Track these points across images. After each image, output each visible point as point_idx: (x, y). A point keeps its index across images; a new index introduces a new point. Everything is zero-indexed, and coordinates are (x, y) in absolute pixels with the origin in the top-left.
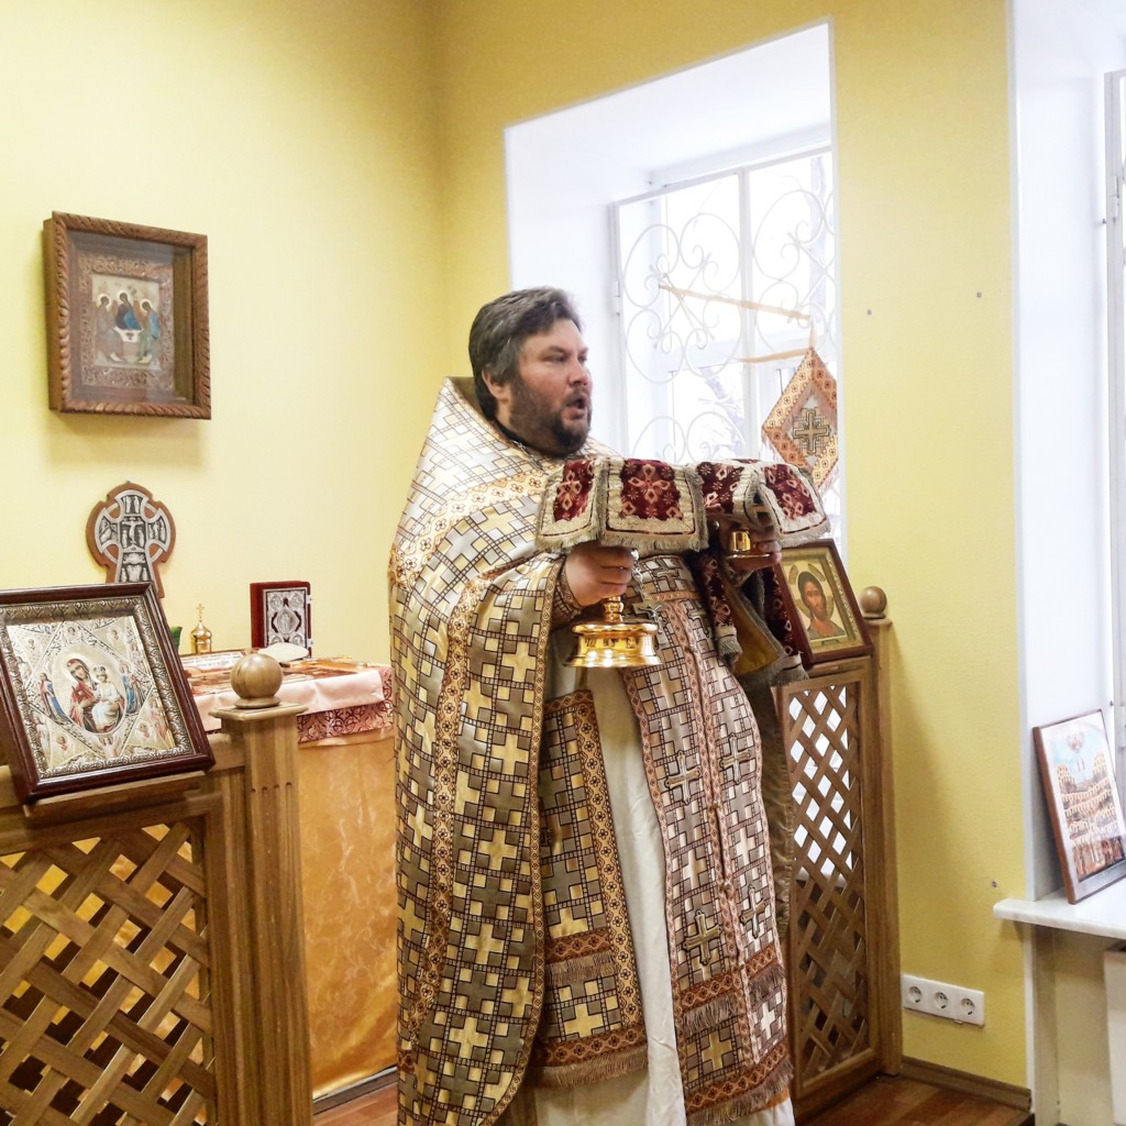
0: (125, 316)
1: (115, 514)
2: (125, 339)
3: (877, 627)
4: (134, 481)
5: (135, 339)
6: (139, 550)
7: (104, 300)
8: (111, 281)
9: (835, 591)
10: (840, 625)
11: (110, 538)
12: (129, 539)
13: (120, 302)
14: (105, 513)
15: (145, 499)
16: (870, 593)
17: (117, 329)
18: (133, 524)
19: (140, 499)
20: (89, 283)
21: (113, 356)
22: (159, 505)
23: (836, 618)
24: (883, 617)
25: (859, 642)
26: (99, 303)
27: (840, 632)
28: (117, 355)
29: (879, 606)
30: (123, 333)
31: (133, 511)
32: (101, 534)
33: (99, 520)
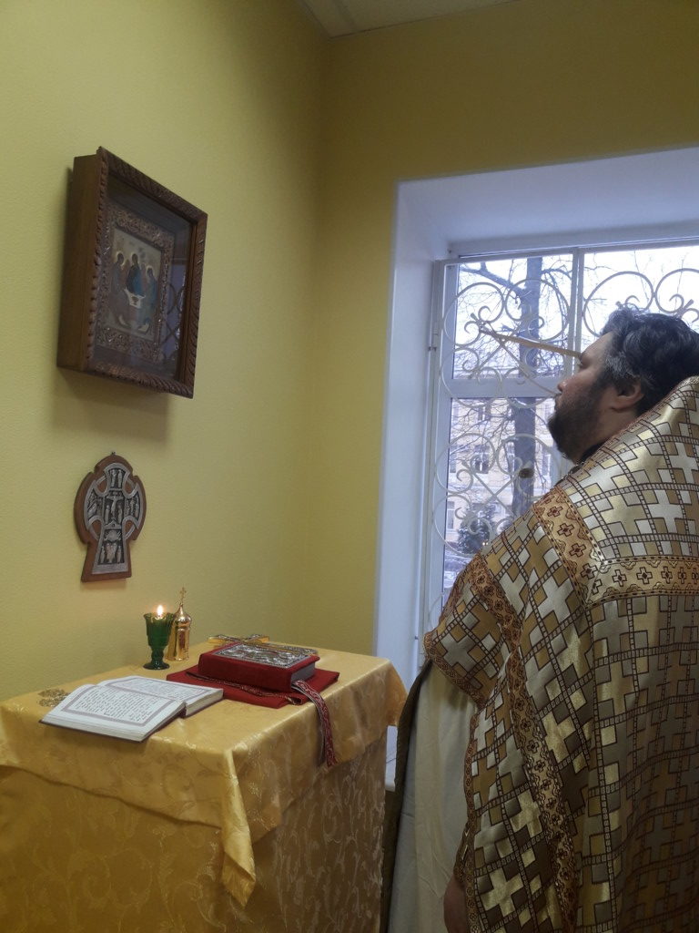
1: (102, 487)
2: (132, 303)
4: (118, 453)
5: (139, 305)
6: (118, 527)
7: (120, 256)
8: (128, 239)
11: (95, 514)
12: (110, 515)
13: (132, 264)
14: (94, 486)
15: (127, 474)
17: (127, 291)
18: (115, 499)
19: (124, 473)
20: (112, 235)
21: (121, 318)
22: (136, 480)
26: (116, 260)
28: (124, 318)
30: (130, 295)
31: (116, 485)
32: (90, 507)
33: (89, 494)
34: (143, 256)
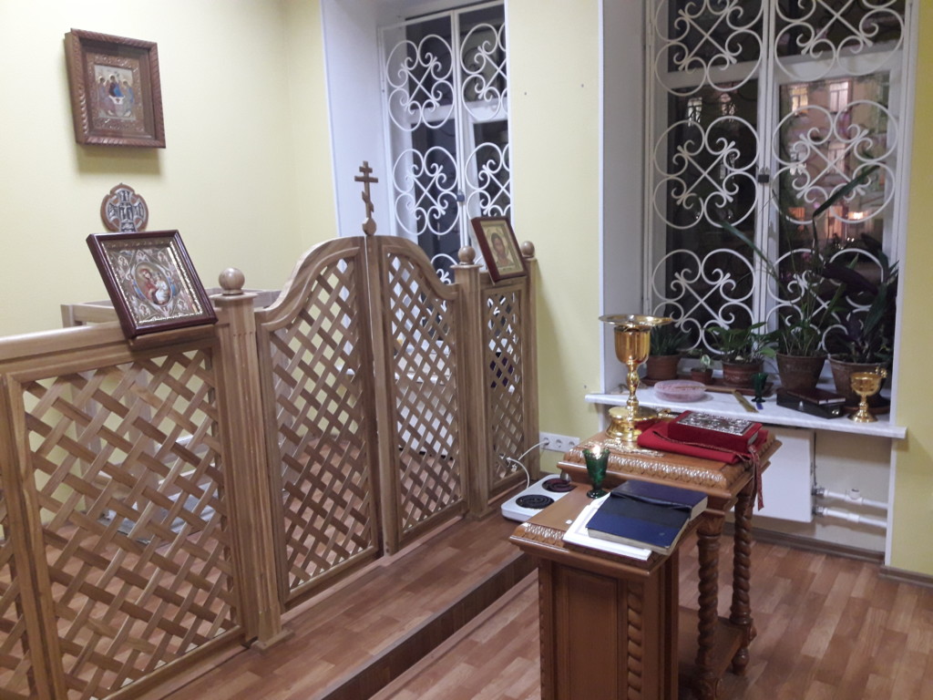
0: (113, 89)
1: (116, 201)
2: (115, 102)
3: (529, 262)
4: (124, 183)
5: (121, 102)
7: (102, 80)
8: (105, 69)
9: (509, 242)
10: (512, 260)
11: (114, 215)
12: (124, 215)
13: (111, 81)
14: (110, 201)
15: (131, 193)
16: (526, 244)
17: (111, 97)
18: (125, 207)
19: (128, 193)
20: (93, 70)
21: (110, 112)
22: (139, 196)
23: (510, 257)
24: (532, 256)
25: (521, 269)
26: (99, 82)
27: (512, 264)
28: (112, 111)
29: (530, 251)
30: (114, 99)
31: (125, 199)
32: (109, 212)
33: (107, 205)
34: (118, 75)
